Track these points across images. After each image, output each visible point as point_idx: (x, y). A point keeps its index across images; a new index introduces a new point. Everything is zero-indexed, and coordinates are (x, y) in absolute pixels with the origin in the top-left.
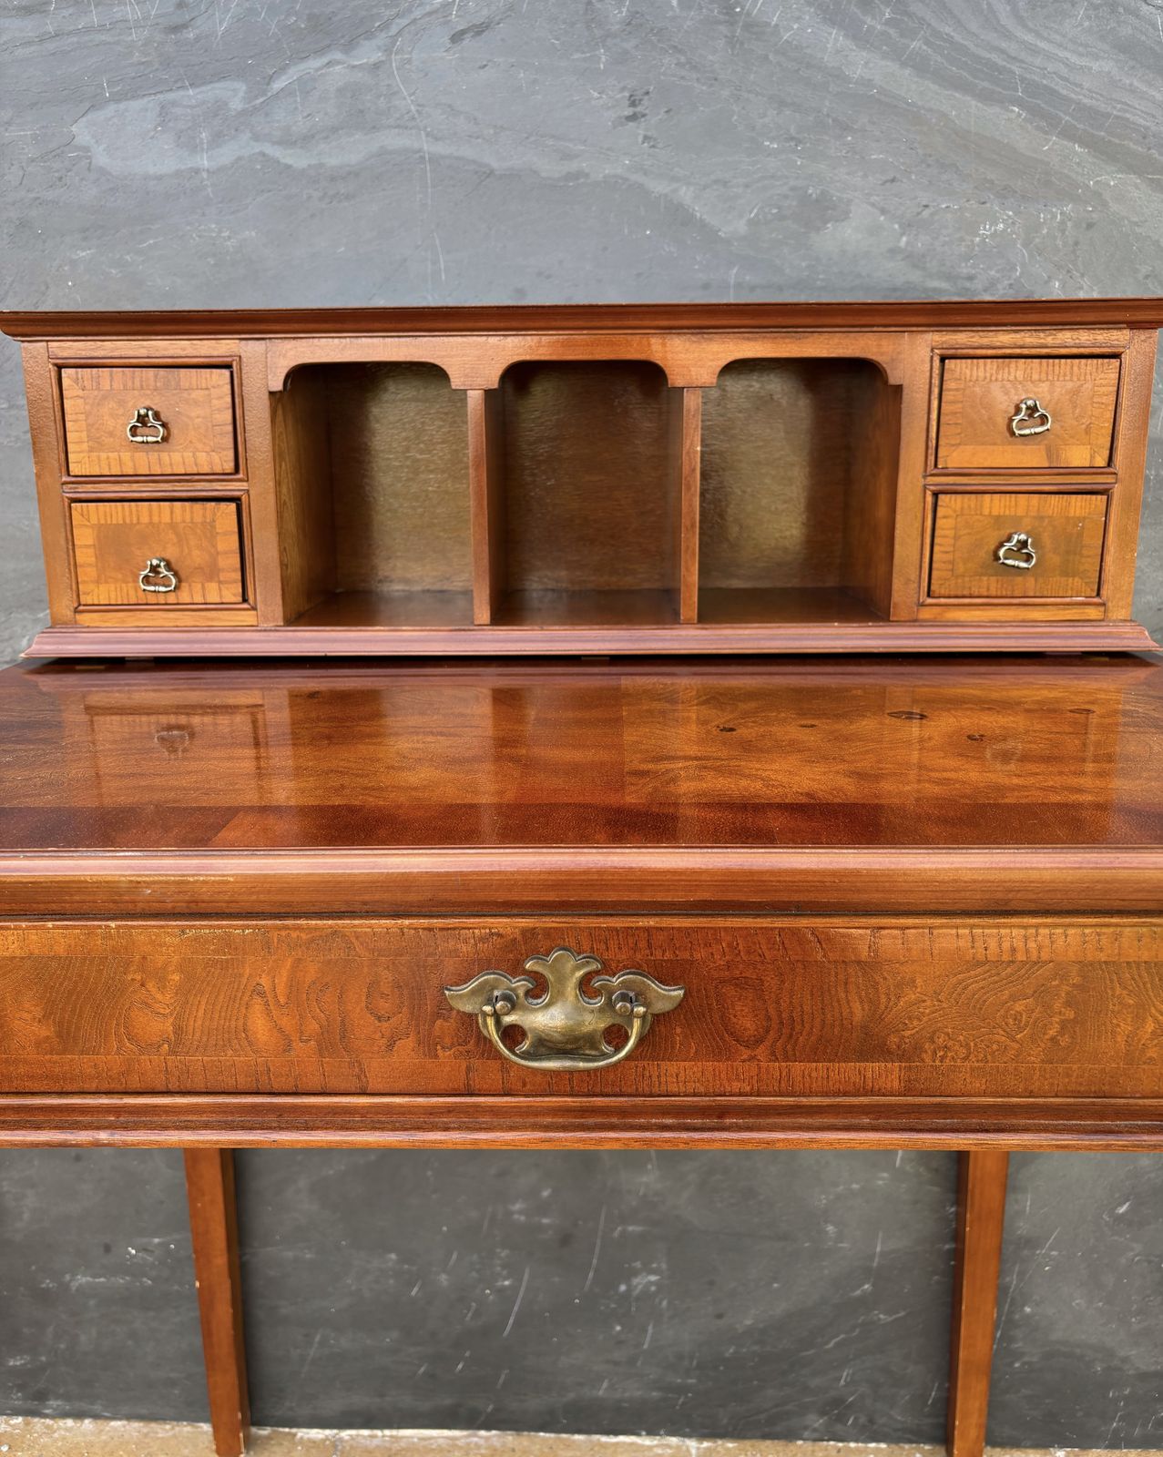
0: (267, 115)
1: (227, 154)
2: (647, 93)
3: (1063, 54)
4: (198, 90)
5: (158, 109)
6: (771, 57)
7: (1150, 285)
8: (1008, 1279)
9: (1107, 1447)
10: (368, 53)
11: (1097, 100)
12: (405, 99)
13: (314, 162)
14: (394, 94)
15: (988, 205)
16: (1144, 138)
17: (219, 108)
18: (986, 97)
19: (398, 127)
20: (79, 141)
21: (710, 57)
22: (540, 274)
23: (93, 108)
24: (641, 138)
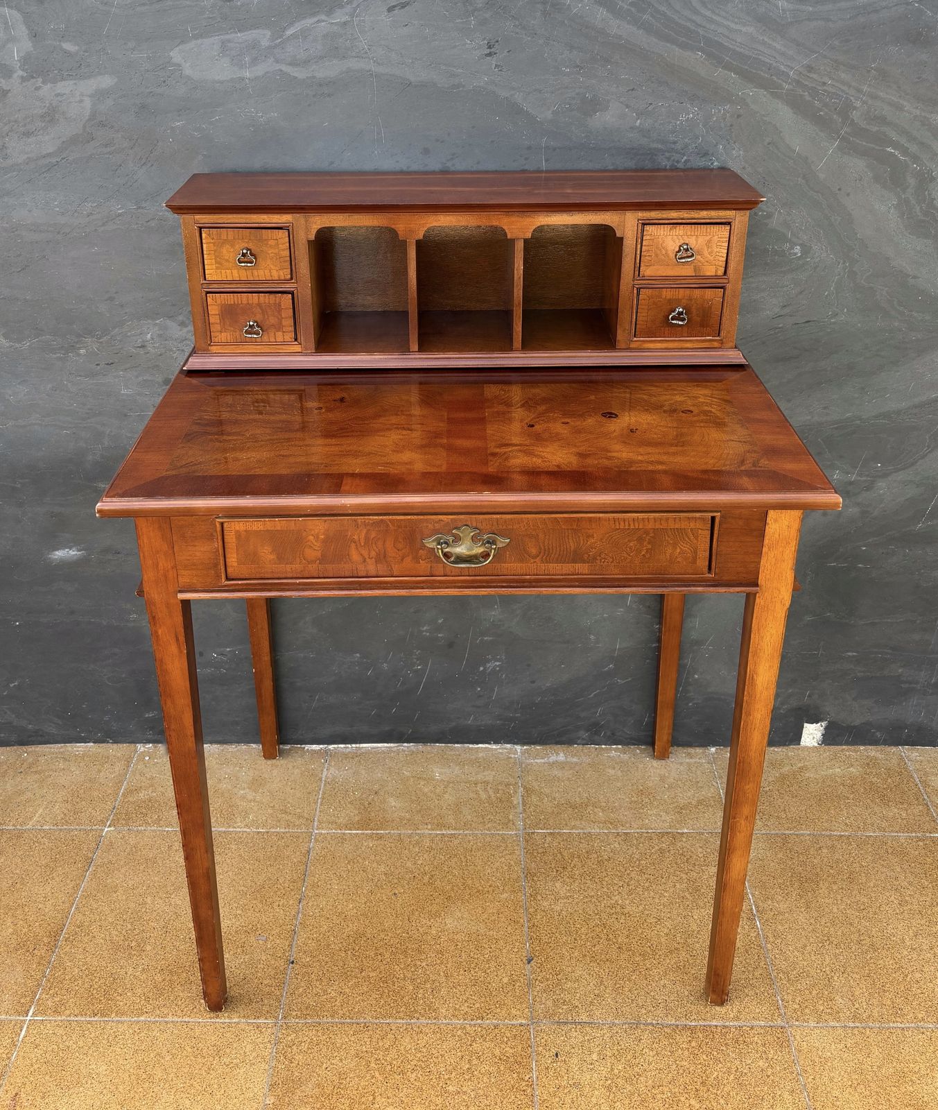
0: (283, 48)
1: (260, 70)
2: (497, 41)
3: (726, 23)
4: (242, 34)
5: (220, 44)
6: (566, 22)
7: (771, 148)
10: (340, 17)
11: (744, 49)
12: (361, 41)
13: (308, 75)
14: (356, 38)
15: (685, 104)
16: (769, 69)
17: (255, 45)
18: (684, 46)
19: (358, 57)
20: (175, 60)
21: (533, 22)
22: (437, 140)
23: (182, 42)
24: (493, 66)
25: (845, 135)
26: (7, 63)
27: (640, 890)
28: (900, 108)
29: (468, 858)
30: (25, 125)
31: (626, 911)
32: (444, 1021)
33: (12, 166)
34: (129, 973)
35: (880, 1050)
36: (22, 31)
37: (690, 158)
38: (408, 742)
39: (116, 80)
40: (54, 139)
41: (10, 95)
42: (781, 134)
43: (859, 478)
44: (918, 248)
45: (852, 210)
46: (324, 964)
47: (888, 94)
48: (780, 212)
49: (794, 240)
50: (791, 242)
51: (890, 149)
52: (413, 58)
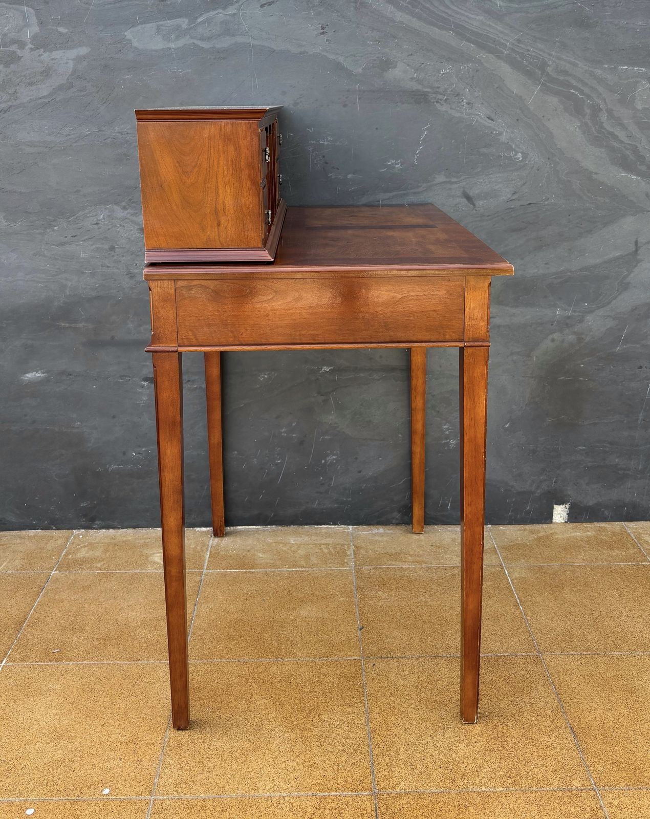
0: (195, 30)
1: (181, 43)
2: (327, 25)
3: (466, 14)
4: (171, 21)
5: (156, 27)
6: (369, 14)
7: (499, 91)
9: (507, 523)
10: (231, 10)
11: (478, 29)
12: (244, 26)
13: (211, 46)
14: (240, 24)
15: (443, 64)
16: (494, 42)
17: (178, 27)
18: (441, 28)
19: (242, 35)
20: (127, 37)
21: (349, 14)
22: (291, 86)
23: (133, 26)
24: (325, 40)
25: (544, 82)
26: (22, 40)
28: (575, 65)
29: (316, 581)
30: (30, 78)
31: (428, 604)
32: (300, 659)
33: (19, 104)
34: (75, 641)
36: (34, 20)
37: (449, 97)
39: (89, 50)
40: (47, 87)
41: (22, 59)
42: (505, 82)
43: (573, 314)
44: (596, 154)
45: (553, 130)
46: (213, 634)
47: (567, 56)
48: (506, 131)
49: (517, 149)
50: (514, 150)
51: (572, 91)
52: (276, 36)
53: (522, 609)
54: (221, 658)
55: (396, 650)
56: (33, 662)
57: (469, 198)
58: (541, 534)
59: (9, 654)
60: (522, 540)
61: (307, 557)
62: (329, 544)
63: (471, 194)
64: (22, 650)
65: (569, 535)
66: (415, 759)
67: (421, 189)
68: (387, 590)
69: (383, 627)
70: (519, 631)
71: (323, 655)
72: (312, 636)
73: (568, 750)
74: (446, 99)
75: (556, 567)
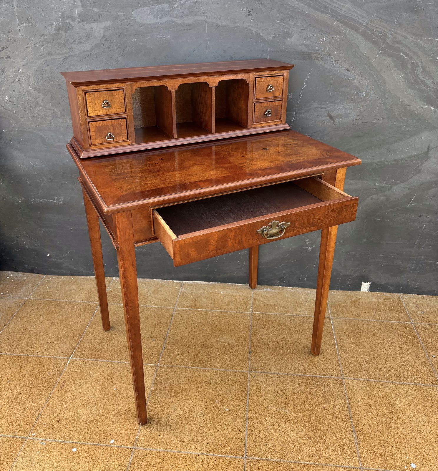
0: (173, 12)
1: (165, 19)
2: (252, 10)
3: (339, 3)
4: (158, 6)
5: (150, 10)
6: (278, 2)
7: (355, 53)
8: (317, 255)
9: (336, 290)
11: (346, 13)
12: (202, 10)
13: (182, 22)
14: (200, 8)
15: (322, 35)
16: (355, 22)
17: (163, 10)
18: (322, 12)
19: (200, 15)
20: (134, 16)
21: (266, 2)
22: (229, 47)
23: (136, 9)
24: (251, 19)
25: (384, 48)
26: (73, 16)
27: (293, 334)
28: (406, 38)
30: (79, 40)
31: (287, 340)
32: (217, 369)
33: (74, 55)
34: (106, 347)
35: (377, 388)
36: (79, 4)
37: (324, 56)
38: (212, 281)
39: (112, 23)
40: (89, 45)
41: (74, 28)
42: (359, 48)
43: (386, 185)
44: (411, 94)
45: (386, 78)
46: (175, 349)
47: (401, 32)
48: (357, 78)
49: (363, 90)
50: (361, 90)
51: (401, 54)
52: (221, 16)
53: (337, 347)
54: (177, 365)
55: (267, 368)
56: (85, 358)
57: (331, 117)
58: (354, 299)
59: (74, 352)
60: (343, 302)
61: (228, 304)
62: (240, 296)
63: (333, 114)
64: (81, 350)
65: (369, 301)
66: (268, 439)
67: (303, 111)
68: (267, 329)
69: (262, 352)
70: (333, 362)
71: (229, 368)
72: (225, 355)
73: (350, 442)
74: (322, 58)
75: (359, 321)
